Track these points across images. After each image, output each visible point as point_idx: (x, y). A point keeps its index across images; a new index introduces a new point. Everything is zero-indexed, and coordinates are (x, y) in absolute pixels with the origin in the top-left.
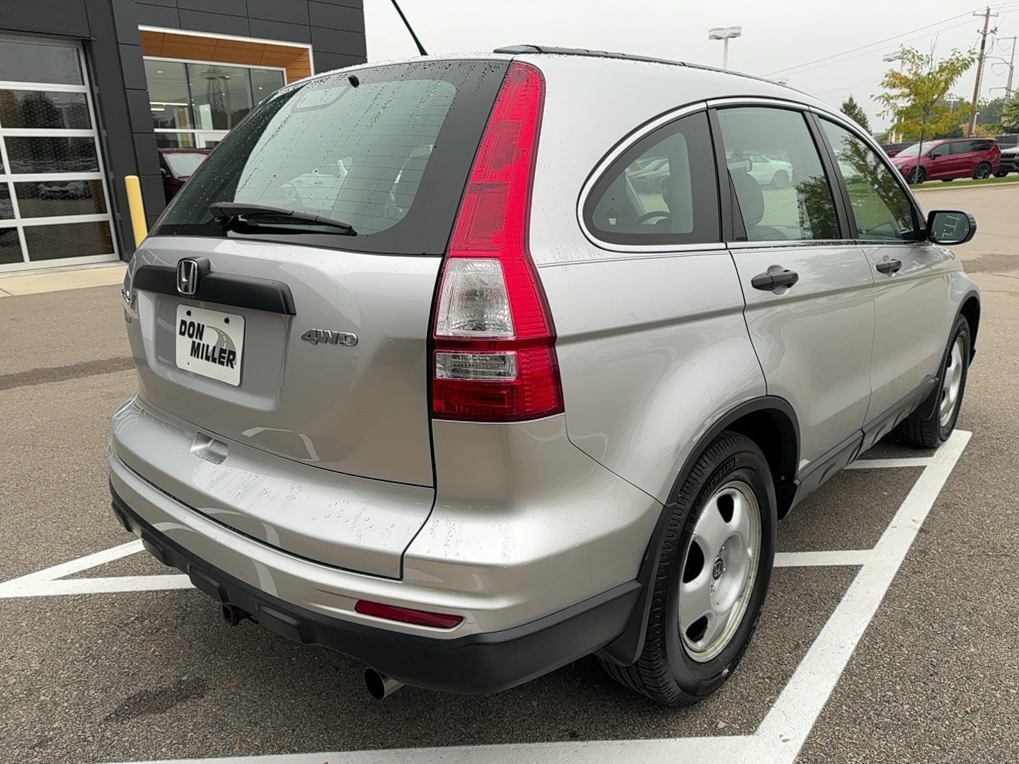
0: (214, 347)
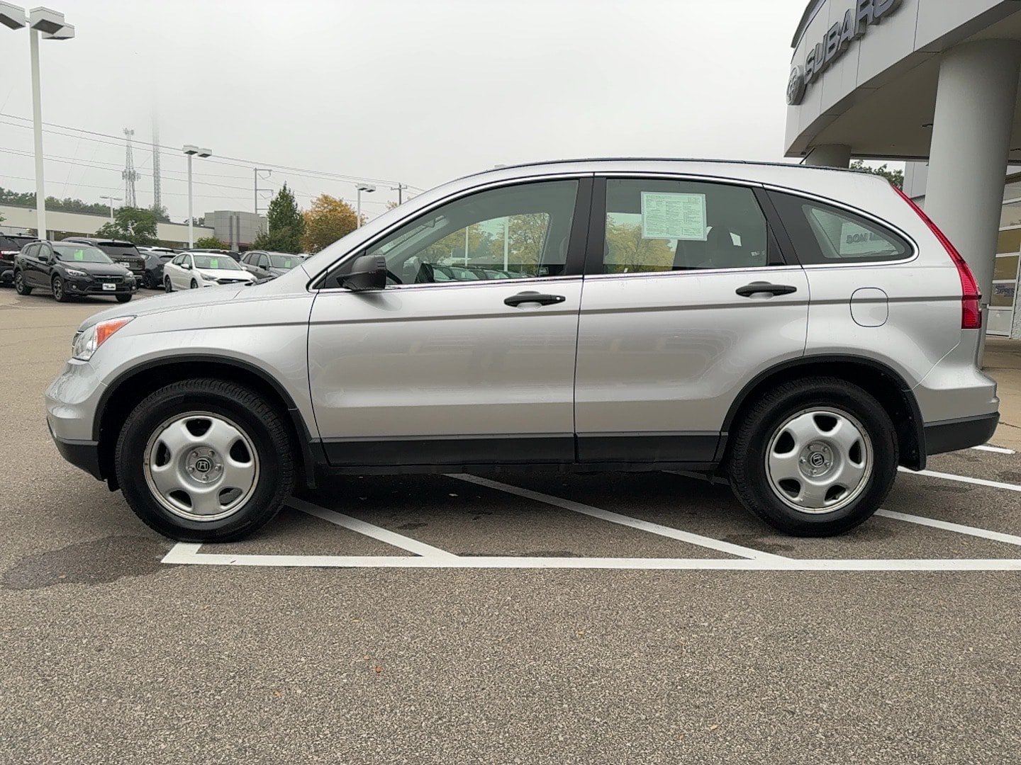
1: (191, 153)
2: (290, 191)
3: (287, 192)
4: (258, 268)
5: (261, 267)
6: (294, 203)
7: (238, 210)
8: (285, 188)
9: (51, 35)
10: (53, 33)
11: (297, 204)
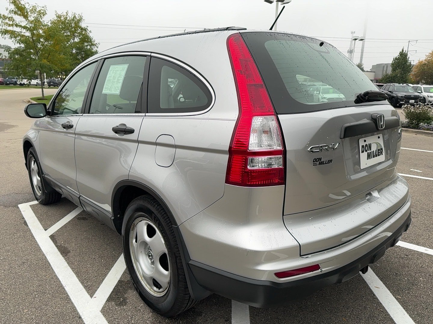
0: (376, 150)
1: (356, 39)
2: (406, 51)
3: (404, 52)
4: (388, 92)
5: (389, 91)
6: (408, 57)
7: (388, 63)
8: (403, 50)
9: (283, 3)
10: (283, 2)
11: (409, 58)
